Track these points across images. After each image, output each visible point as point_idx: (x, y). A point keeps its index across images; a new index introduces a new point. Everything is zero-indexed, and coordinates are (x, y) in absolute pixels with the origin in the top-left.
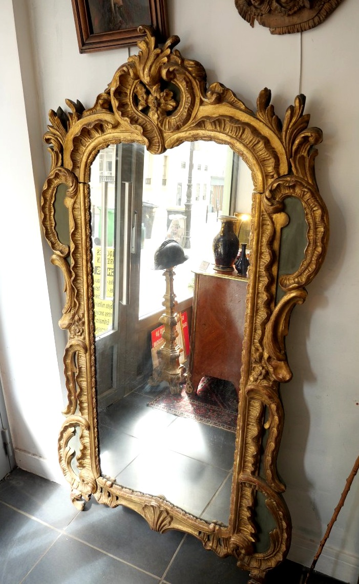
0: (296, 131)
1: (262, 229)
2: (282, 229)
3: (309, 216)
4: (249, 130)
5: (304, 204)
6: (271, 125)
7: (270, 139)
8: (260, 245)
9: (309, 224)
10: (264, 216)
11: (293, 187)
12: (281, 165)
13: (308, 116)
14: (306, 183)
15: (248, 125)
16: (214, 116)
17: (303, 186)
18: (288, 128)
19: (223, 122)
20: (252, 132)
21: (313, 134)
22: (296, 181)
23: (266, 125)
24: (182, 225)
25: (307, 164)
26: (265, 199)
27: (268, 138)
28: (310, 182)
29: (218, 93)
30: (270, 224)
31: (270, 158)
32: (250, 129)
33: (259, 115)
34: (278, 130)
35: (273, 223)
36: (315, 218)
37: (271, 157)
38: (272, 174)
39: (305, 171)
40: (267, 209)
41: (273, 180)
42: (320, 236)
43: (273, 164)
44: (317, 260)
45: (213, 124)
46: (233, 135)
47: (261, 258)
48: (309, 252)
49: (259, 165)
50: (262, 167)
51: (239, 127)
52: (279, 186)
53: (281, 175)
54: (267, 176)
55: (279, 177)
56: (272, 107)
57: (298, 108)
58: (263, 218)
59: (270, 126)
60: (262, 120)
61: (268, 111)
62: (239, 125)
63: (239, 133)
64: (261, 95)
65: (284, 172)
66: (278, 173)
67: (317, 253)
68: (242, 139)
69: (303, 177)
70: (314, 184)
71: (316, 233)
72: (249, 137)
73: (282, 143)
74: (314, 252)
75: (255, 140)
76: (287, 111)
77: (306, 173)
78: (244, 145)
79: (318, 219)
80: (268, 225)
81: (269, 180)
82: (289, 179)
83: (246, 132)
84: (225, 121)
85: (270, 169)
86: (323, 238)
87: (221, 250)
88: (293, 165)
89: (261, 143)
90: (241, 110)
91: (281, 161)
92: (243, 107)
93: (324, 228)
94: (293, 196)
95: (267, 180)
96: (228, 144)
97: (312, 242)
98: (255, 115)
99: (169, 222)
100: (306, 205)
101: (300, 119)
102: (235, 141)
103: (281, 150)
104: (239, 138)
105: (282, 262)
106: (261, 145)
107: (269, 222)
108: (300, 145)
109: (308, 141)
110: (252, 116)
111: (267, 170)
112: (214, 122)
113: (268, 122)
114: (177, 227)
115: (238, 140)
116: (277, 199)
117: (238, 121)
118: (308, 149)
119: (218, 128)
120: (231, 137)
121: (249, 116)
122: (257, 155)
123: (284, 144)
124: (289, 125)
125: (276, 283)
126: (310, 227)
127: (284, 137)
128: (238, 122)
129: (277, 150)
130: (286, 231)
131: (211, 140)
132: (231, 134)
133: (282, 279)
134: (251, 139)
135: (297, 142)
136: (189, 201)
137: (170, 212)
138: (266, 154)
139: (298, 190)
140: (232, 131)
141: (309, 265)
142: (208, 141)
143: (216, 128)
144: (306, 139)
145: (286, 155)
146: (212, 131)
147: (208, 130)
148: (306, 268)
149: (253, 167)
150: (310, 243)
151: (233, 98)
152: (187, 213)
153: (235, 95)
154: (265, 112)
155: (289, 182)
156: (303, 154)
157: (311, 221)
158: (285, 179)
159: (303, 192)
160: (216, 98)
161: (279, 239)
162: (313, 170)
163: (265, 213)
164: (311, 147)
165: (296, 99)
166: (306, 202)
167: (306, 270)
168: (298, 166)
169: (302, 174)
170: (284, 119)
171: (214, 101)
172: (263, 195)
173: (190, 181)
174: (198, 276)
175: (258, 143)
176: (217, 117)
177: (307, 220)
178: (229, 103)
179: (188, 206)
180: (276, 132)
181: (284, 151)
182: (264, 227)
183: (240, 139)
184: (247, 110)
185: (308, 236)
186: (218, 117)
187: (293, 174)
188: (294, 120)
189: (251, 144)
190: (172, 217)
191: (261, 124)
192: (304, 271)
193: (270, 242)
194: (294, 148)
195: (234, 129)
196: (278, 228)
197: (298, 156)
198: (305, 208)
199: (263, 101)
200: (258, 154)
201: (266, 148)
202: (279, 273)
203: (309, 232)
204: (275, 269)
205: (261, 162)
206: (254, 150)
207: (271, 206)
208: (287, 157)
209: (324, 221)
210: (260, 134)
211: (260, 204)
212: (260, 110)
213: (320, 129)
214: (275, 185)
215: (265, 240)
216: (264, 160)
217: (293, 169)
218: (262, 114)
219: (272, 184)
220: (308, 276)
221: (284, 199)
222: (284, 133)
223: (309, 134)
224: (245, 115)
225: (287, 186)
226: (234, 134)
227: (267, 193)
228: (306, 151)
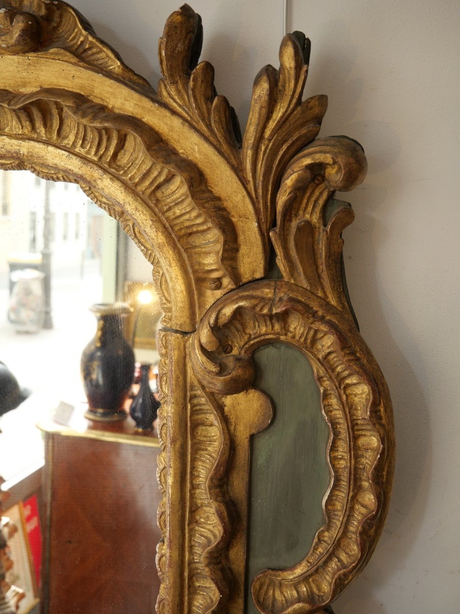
0: (285, 147)
1: (193, 437)
2: (252, 438)
3: (334, 401)
4: (139, 139)
5: (316, 366)
6: (209, 126)
7: (207, 171)
8: (188, 485)
9: (334, 424)
10: (195, 401)
11: (283, 317)
12: (243, 250)
13: (323, 100)
14: (321, 306)
15: (135, 123)
16: (24, 90)
17: (314, 314)
18: (260, 138)
19: (55, 112)
20: (149, 148)
21: (339, 160)
22: (291, 300)
23: (192, 126)
24: (37, 289)
25: (322, 248)
26: (198, 352)
27: (200, 165)
28: (333, 302)
29: (30, 16)
30: (216, 423)
31: (209, 229)
32: (141, 136)
33: (169, 93)
34: (229, 144)
35: (225, 420)
36: (350, 408)
37: (210, 225)
38: (215, 275)
39: (317, 268)
40: (205, 383)
41: (219, 293)
42: (369, 461)
43: (219, 247)
44: (364, 533)
45: (23, 116)
46: (88, 152)
47: (193, 521)
48: (338, 506)
49: (174, 247)
50: (185, 255)
51: (106, 129)
52: (238, 312)
53: (244, 280)
54: (200, 281)
55: (240, 285)
56: (209, 67)
57: (293, 72)
58: (193, 406)
59: (204, 129)
60: (179, 110)
61: (195, 80)
62: (106, 125)
63: (107, 148)
64: (172, 29)
65: (254, 272)
66: (235, 275)
67: (363, 510)
68: (119, 168)
69: (311, 285)
70: (344, 307)
71: (355, 451)
72: (139, 161)
73: (244, 182)
74: (352, 509)
75: (160, 171)
76: (257, 82)
77: (319, 277)
78: (125, 185)
79: (362, 413)
80: (212, 425)
81: (209, 293)
82: (267, 292)
83: (130, 144)
84: (60, 110)
85: (211, 262)
86: (378, 469)
87: (97, 375)
88: (279, 251)
89: (178, 180)
90: (109, 75)
91: (241, 238)
92: (115, 66)
93: (382, 440)
94: (282, 342)
95: (201, 294)
96: (76, 181)
97: (345, 477)
98: (154, 92)
99: (12, 285)
100: (322, 372)
101: (299, 108)
102: (97, 173)
103: (240, 205)
104: (109, 164)
105: (258, 534)
106: (178, 188)
107: (212, 417)
108: (300, 190)
109: (323, 178)
110: (147, 96)
111: (200, 264)
112: (26, 110)
113: (196, 117)
114: (28, 292)
115: (105, 171)
116: (235, 351)
117: (101, 111)
118: (321, 202)
119: (42, 130)
120: (84, 159)
121: (136, 96)
122: (167, 218)
123: (251, 186)
124: (264, 127)
125: (242, 594)
126: (336, 434)
127: (248, 166)
128: (102, 115)
129: (228, 204)
130: (264, 445)
131: (21, 166)
132: (83, 151)
133: (261, 585)
134: (146, 167)
135: (289, 181)
136: (46, 245)
137: (14, 267)
138: (194, 214)
139: (296, 326)
140: (84, 139)
141: (338, 544)
142: (13, 168)
143: (33, 128)
144: (316, 172)
145: (259, 221)
146: (23, 139)
147: (10, 136)
148: (332, 555)
149: (157, 254)
150: (337, 480)
151: (82, 35)
152: (44, 268)
153: (86, 25)
154: (186, 85)
155: (271, 302)
156: (307, 216)
157: (338, 414)
158: (258, 293)
159: (312, 333)
160: (24, 32)
161: (246, 468)
162: (337, 263)
163: (199, 392)
164: (331, 195)
165: (283, 45)
166: (325, 361)
167: (329, 559)
168: (293, 253)
169: (308, 278)
170: (247, 109)
171: (18, 42)
172: (192, 340)
173: (47, 211)
174: (52, 439)
175: (168, 180)
176: (33, 95)
177: (327, 412)
178: (67, 49)
179: (46, 256)
180: (225, 147)
181: (250, 207)
182: (201, 430)
183: (112, 167)
184: (128, 75)
185: (334, 459)
186: (37, 93)
187: (280, 277)
188: (278, 114)
189: (147, 183)
190: (17, 276)
191: (176, 122)
192: (326, 563)
193: (220, 480)
194: (282, 199)
195: (90, 136)
196: (242, 435)
197: (294, 224)
198: (320, 379)
199: (180, 47)
200: (170, 214)
201: (193, 197)
202: (251, 564)
203: (334, 448)
204: (237, 554)
205: (180, 238)
206: (158, 200)
207: (220, 373)
208: (259, 226)
209: (381, 418)
210: (174, 152)
211: (185, 365)
212: (172, 76)
213: (356, 142)
214: (228, 311)
215: (204, 471)
216: (190, 234)
217: (280, 262)
218: (178, 92)
219: (219, 304)
220: (339, 578)
221: (254, 353)
222: (250, 153)
223: (328, 158)
224: (124, 91)
225: (264, 316)
226: (94, 150)
227: (205, 335)
228: (318, 209)
